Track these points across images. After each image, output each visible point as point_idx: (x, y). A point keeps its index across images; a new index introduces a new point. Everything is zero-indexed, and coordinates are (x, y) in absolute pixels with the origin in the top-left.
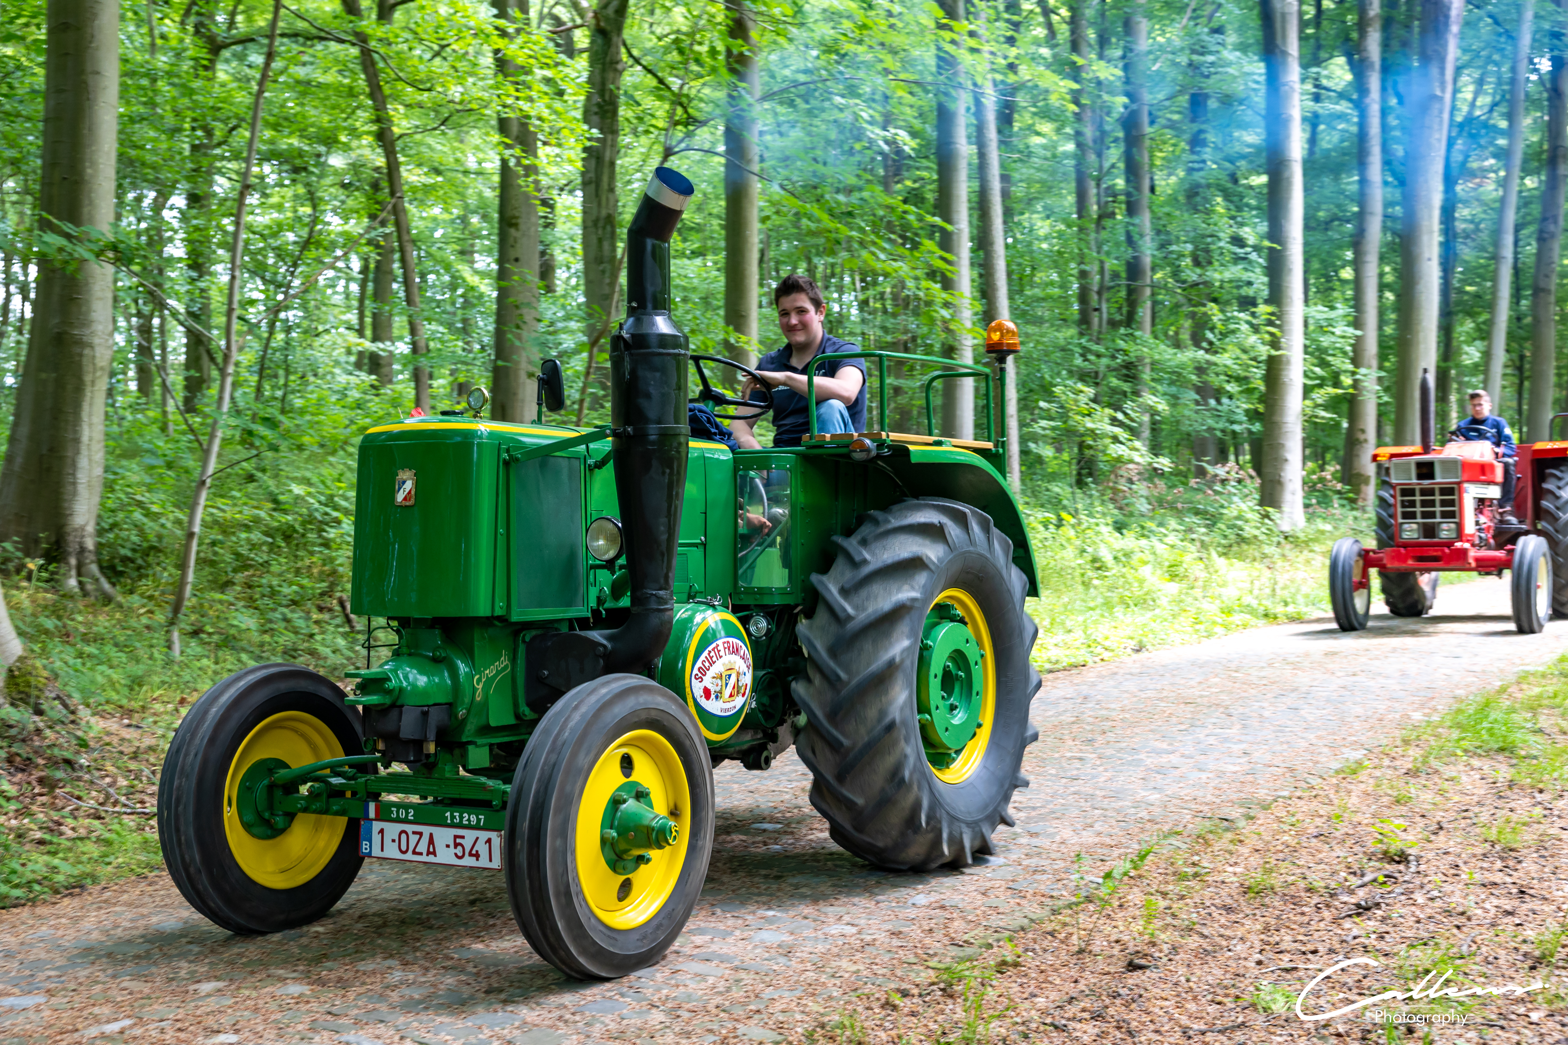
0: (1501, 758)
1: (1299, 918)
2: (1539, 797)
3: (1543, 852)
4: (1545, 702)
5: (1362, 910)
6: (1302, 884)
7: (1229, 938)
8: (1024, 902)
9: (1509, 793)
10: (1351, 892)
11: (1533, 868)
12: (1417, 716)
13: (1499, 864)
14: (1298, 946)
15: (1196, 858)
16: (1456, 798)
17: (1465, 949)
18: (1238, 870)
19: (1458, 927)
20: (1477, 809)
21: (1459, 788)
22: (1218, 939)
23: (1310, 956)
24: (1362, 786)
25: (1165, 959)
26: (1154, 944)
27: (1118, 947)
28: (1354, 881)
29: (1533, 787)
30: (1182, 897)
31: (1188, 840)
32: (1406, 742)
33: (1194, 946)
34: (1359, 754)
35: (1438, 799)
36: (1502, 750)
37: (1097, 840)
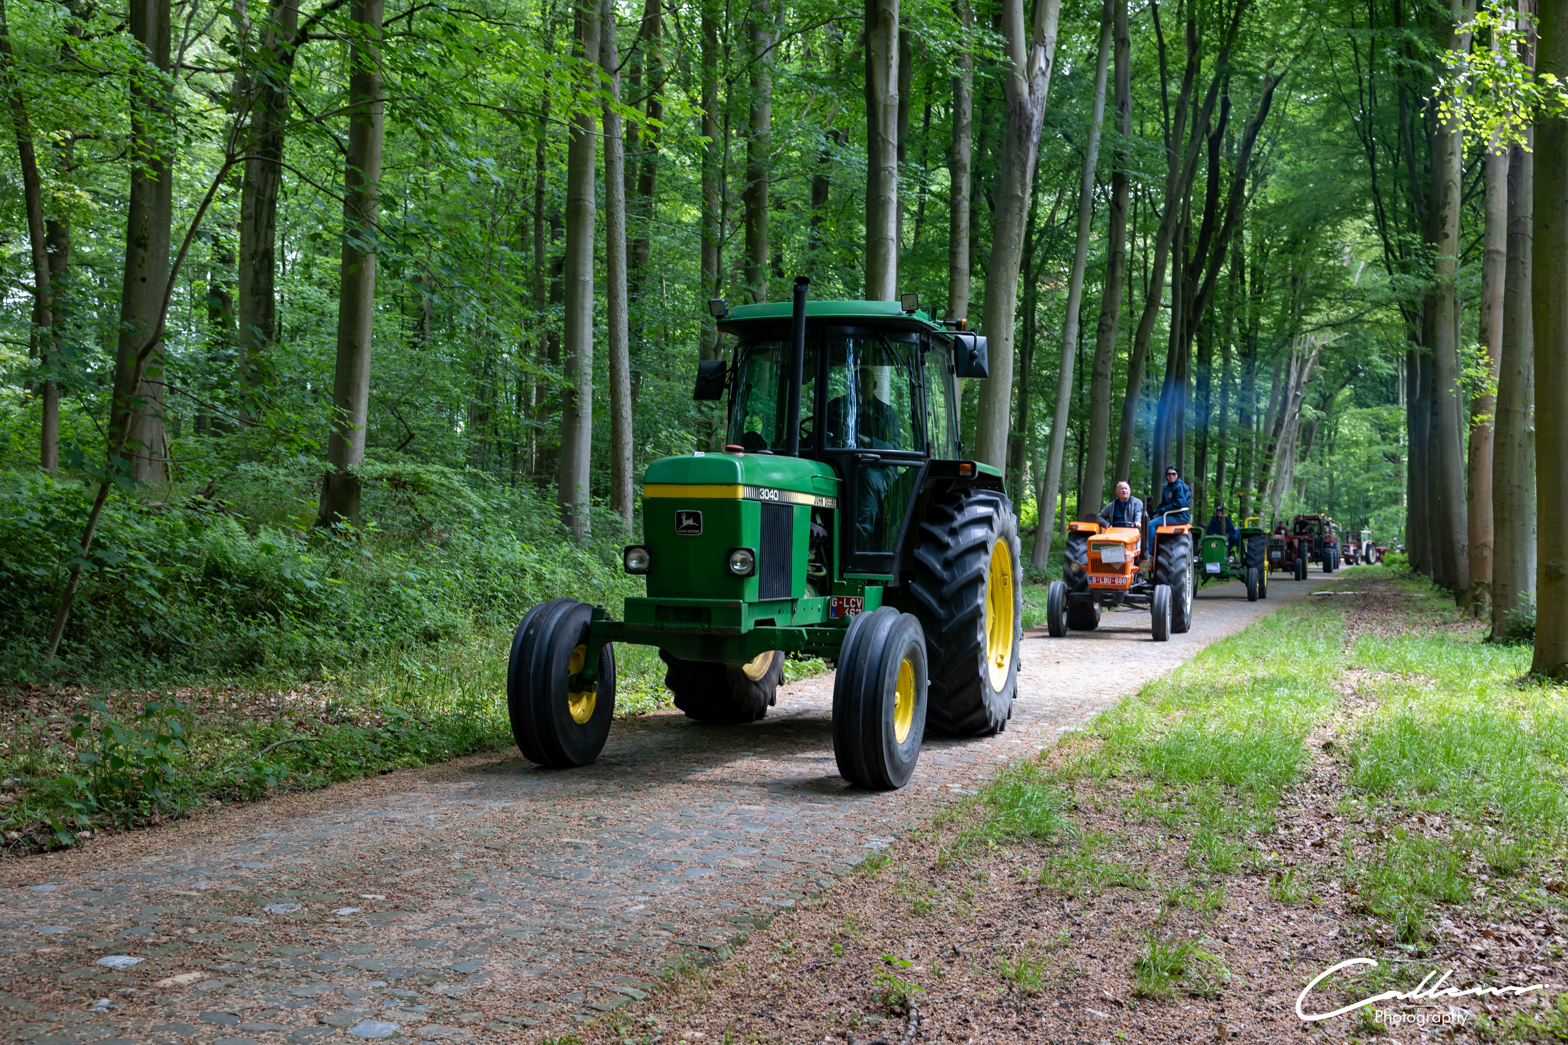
0: (1033, 846)
3: (1068, 999)
9: (1036, 900)
13: (1014, 1019)
16: (980, 906)
20: (999, 924)
21: (985, 889)
24: (881, 887)
29: (1062, 893)
34: (885, 842)
35: (961, 906)
36: (1035, 836)
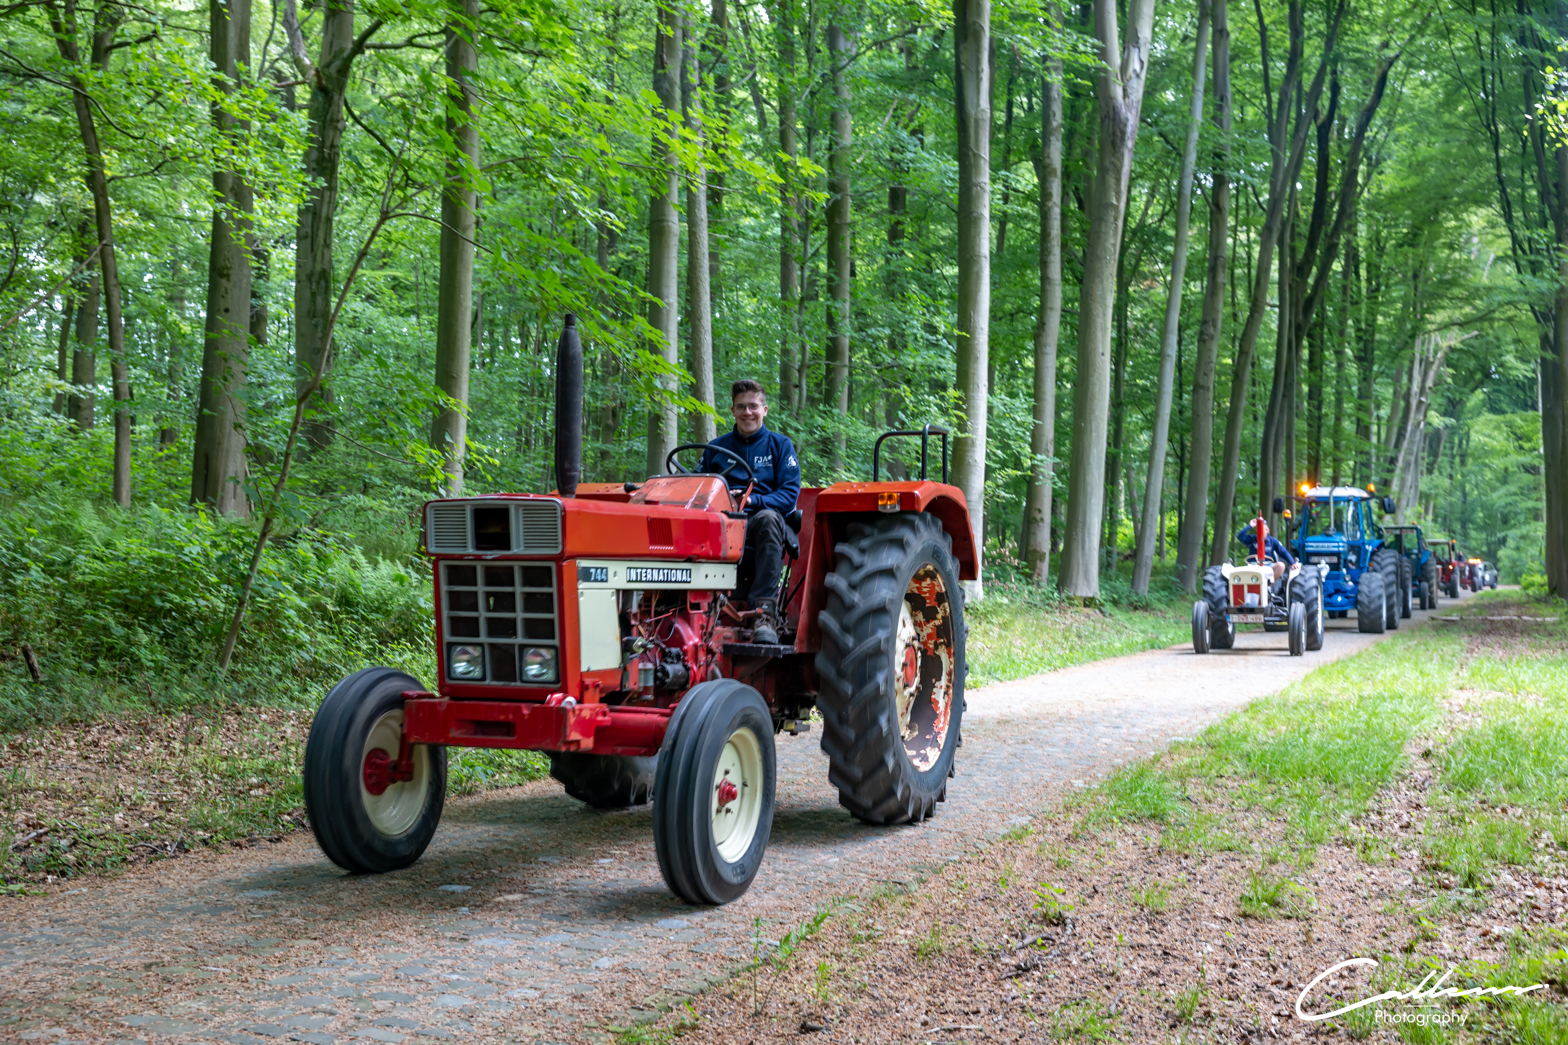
0: (1152, 825)
1: (963, 979)
2: (1184, 862)
3: (1186, 916)
4: (1194, 772)
5: (1022, 971)
6: (967, 947)
7: (898, 1000)
8: (704, 965)
9: (1158, 858)
10: (1012, 954)
11: (1177, 930)
12: (1079, 783)
14: (962, 1007)
15: (870, 921)
16: (1111, 863)
17: (1113, 1008)
18: (909, 932)
19: (1108, 988)
20: (1129, 874)
21: (1113, 853)
22: (887, 1001)
23: (972, 1017)
24: (1027, 851)
25: (836, 1021)
26: (826, 1006)
27: (792, 1010)
28: (1015, 943)
29: (1179, 853)
30: (856, 960)
31: (863, 903)
32: (1068, 809)
33: (864, 1007)
34: (1025, 820)
35: (1095, 864)
36: (1153, 817)
37: (777, 903)
